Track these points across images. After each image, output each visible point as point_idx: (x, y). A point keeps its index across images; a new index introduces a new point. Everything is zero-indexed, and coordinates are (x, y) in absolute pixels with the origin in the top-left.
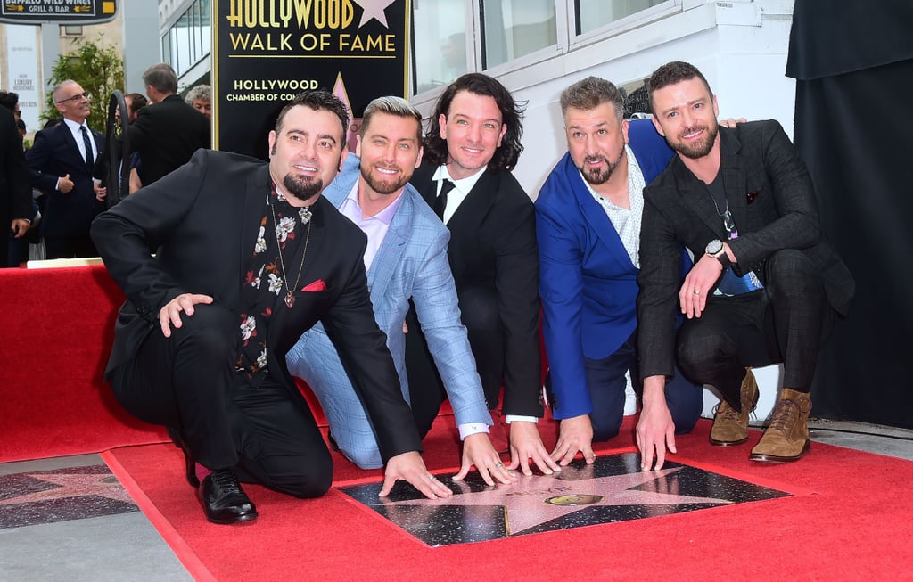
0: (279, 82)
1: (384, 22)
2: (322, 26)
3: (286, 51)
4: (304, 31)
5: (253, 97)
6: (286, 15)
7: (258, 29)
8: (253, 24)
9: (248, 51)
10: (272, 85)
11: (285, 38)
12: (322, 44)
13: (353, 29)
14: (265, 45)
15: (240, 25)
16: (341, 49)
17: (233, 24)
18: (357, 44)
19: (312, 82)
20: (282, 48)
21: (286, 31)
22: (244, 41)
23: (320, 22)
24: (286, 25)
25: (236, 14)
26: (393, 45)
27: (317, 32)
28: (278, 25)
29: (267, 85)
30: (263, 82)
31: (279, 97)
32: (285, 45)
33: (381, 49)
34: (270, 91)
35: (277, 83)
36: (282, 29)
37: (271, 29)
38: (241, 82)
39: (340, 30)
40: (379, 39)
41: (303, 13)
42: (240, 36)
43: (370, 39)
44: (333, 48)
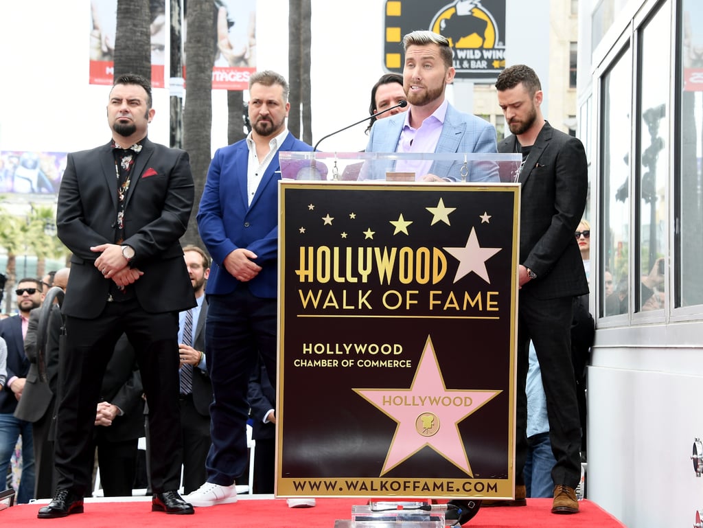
0: (356, 346)
1: (485, 276)
2: (409, 281)
3: (365, 310)
4: (386, 287)
5: (324, 363)
6: (365, 268)
7: (332, 284)
8: (326, 279)
9: (320, 310)
10: (348, 349)
11: (363, 296)
12: (408, 302)
13: (446, 284)
14: (340, 302)
15: (311, 280)
16: (431, 308)
17: (302, 280)
18: (451, 302)
19: (395, 346)
20: (360, 307)
21: (365, 288)
22: (316, 299)
23: (406, 276)
24: (365, 280)
25: (307, 268)
26: (496, 303)
27: (403, 288)
28: (355, 280)
29: (342, 349)
30: (337, 346)
31: (355, 363)
32: (363, 304)
33: (481, 308)
34: (344, 356)
35: (353, 347)
36: (360, 285)
37: (347, 284)
38: (311, 345)
39: (430, 286)
40: (479, 296)
41: (385, 267)
42: (310, 293)
43: (467, 296)
44: (422, 307)
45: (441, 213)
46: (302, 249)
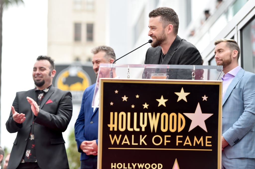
0: (138, 164)
1: (204, 128)
2: (166, 130)
3: (143, 146)
6: (143, 123)
7: (126, 132)
8: (123, 130)
9: (120, 145)
10: (134, 166)
11: (142, 138)
12: (166, 141)
13: (185, 132)
14: (130, 142)
15: (116, 129)
16: (177, 145)
17: (111, 129)
18: (188, 141)
19: (159, 164)
20: (141, 144)
21: (143, 134)
22: (118, 139)
23: (164, 128)
24: (143, 130)
25: (114, 123)
26: (210, 142)
27: (163, 134)
28: (138, 130)
29: (131, 166)
30: (129, 164)
32: (142, 142)
33: (202, 145)
35: (137, 165)
36: (141, 132)
37: (134, 132)
38: (115, 164)
39: (176, 133)
40: (202, 139)
41: (154, 123)
42: (115, 137)
43: (195, 139)
44: (172, 144)
45: (182, 95)
46: (112, 114)
